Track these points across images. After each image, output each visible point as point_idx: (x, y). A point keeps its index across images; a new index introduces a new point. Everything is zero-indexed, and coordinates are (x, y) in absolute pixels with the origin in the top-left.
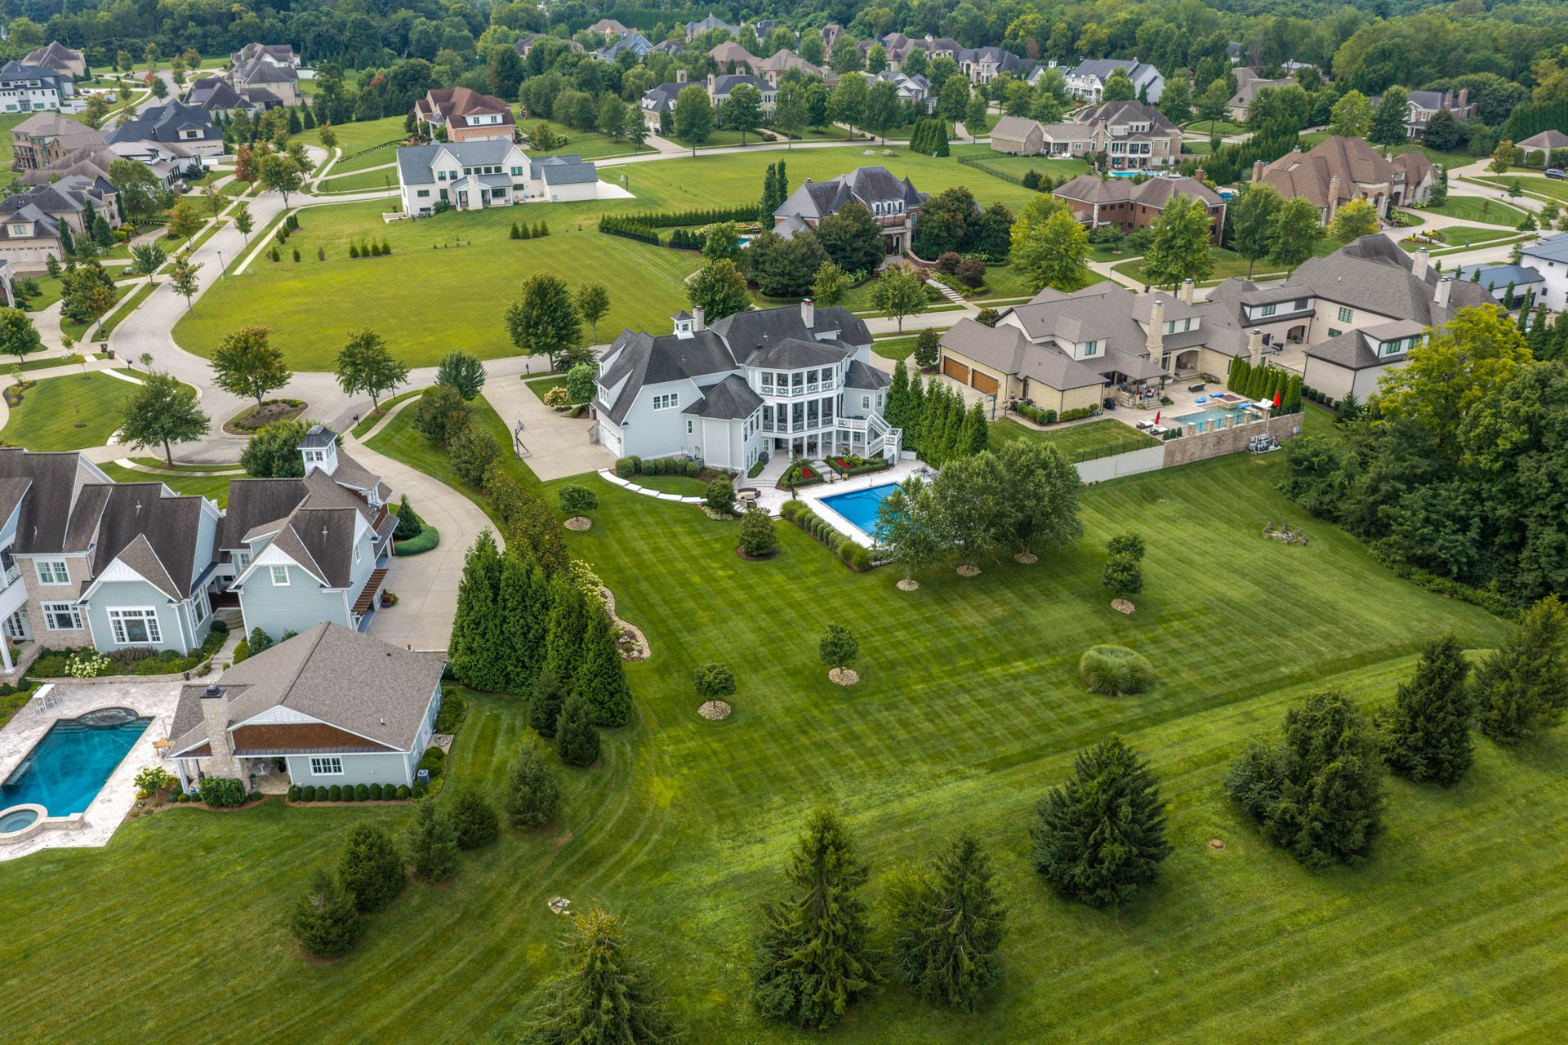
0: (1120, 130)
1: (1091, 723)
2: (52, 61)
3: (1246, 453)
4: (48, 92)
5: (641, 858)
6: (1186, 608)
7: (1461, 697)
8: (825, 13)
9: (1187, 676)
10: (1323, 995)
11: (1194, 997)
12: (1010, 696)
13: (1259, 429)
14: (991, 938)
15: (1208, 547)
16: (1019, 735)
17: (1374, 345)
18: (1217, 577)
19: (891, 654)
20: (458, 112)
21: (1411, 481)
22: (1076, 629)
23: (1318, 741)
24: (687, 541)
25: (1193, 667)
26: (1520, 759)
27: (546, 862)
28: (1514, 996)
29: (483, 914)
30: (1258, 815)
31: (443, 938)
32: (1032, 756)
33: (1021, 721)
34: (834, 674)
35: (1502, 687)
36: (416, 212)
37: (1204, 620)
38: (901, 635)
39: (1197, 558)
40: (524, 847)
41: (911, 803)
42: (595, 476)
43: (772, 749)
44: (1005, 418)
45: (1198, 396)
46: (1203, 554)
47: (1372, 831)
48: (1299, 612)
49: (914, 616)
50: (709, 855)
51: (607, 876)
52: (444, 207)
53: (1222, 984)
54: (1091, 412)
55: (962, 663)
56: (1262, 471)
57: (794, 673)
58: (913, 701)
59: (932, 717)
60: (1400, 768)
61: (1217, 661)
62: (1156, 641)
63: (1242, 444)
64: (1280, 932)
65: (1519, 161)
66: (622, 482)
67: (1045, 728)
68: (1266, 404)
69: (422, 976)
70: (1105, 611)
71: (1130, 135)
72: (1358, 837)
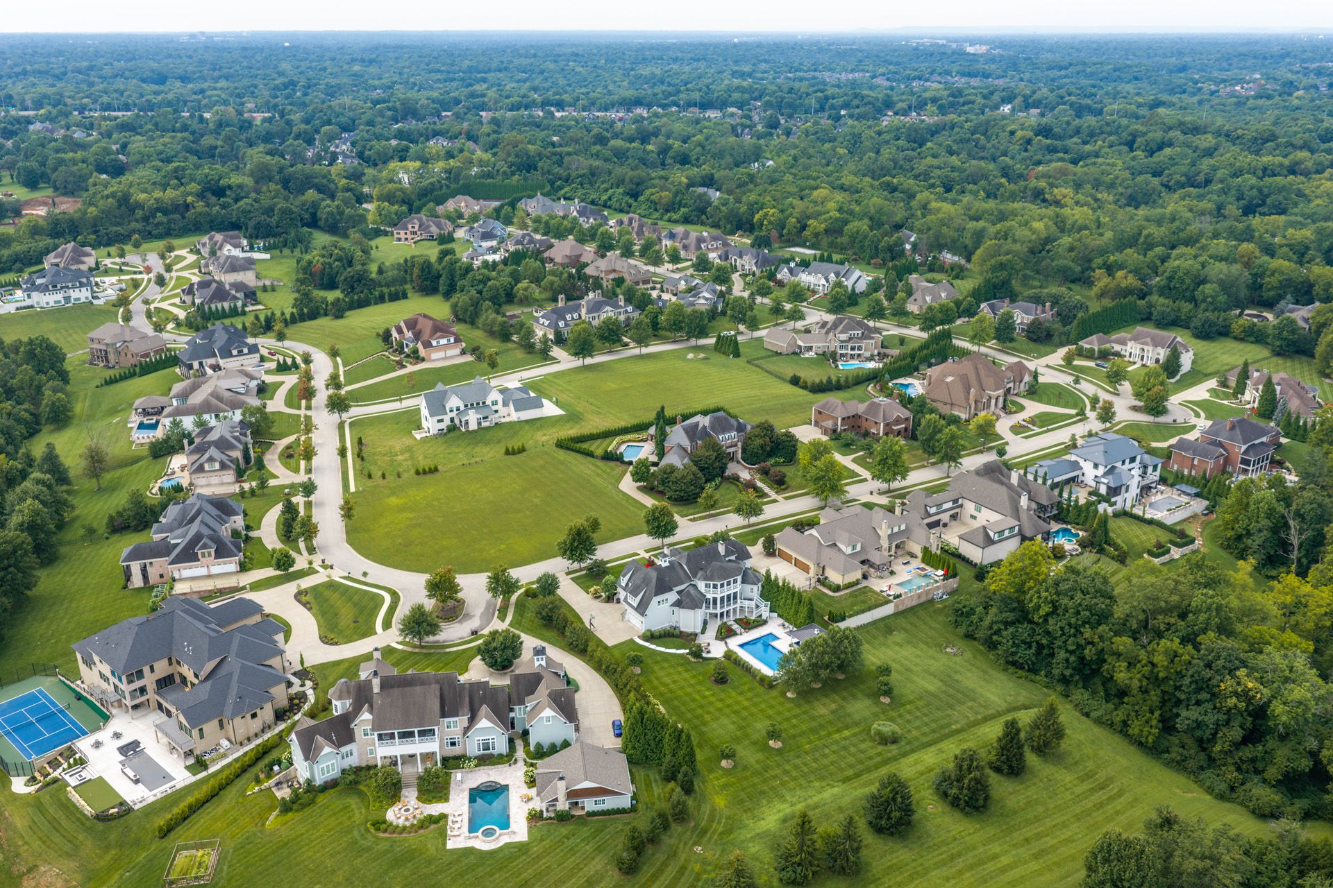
0: (844, 337)
1: (879, 759)
2: (73, 259)
3: (932, 601)
4: (84, 289)
5: (721, 829)
6: (912, 698)
7: (1019, 741)
8: (621, 190)
9: (915, 733)
10: (971, 861)
11: (927, 865)
12: (845, 748)
13: (938, 588)
14: (858, 849)
15: (918, 661)
16: (851, 766)
17: (992, 534)
18: (923, 678)
19: (792, 731)
20: (425, 337)
21: (1007, 624)
22: (867, 713)
23: (965, 767)
24: (686, 675)
25: (917, 728)
26: (1046, 761)
27: (689, 833)
28: (1036, 857)
29: (673, 855)
30: (945, 795)
31: (665, 865)
32: (857, 775)
33: (851, 760)
34: (771, 743)
35: (1037, 732)
36: (436, 432)
37: (920, 703)
38: (794, 721)
39: (914, 668)
40: (680, 829)
41: (815, 799)
42: (632, 641)
43: (756, 780)
44: (815, 588)
45: (908, 568)
46: (916, 665)
47: (987, 798)
48: (960, 695)
49: (797, 711)
50: (745, 826)
51: (711, 838)
52: (453, 428)
53: (936, 859)
54: (857, 582)
55: (823, 733)
56: (939, 611)
57: (755, 743)
58: (807, 753)
59: (815, 760)
60: (998, 770)
61: (927, 724)
62: (900, 716)
63: (930, 597)
64: (955, 839)
65: (1081, 353)
66: (647, 644)
67: (861, 762)
68: (940, 572)
69: (662, 878)
70: (878, 703)
71: (850, 339)
72: (981, 802)
